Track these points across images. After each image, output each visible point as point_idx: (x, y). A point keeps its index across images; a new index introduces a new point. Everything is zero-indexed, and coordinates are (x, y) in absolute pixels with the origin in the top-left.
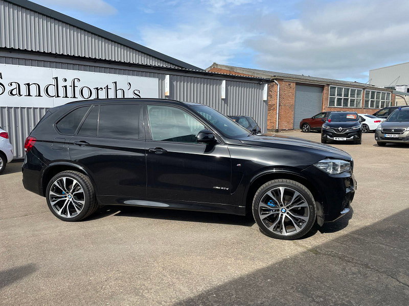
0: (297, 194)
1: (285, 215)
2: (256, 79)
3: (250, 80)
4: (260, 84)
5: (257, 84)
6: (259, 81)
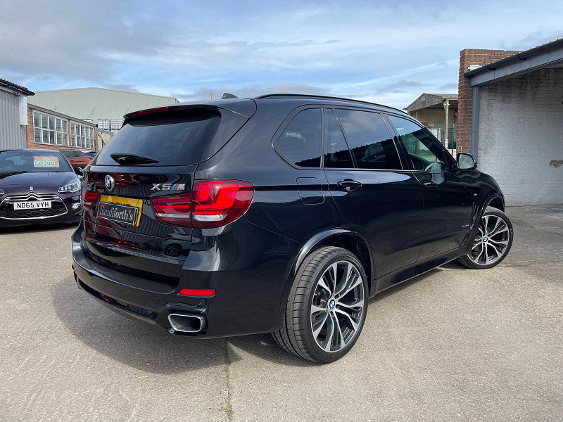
0: (500, 220)
1: (486, 243)
2: (13, 85)
3: (4, 86)
4: (15, 95)
5: (11, 94)
6: (14, 90)
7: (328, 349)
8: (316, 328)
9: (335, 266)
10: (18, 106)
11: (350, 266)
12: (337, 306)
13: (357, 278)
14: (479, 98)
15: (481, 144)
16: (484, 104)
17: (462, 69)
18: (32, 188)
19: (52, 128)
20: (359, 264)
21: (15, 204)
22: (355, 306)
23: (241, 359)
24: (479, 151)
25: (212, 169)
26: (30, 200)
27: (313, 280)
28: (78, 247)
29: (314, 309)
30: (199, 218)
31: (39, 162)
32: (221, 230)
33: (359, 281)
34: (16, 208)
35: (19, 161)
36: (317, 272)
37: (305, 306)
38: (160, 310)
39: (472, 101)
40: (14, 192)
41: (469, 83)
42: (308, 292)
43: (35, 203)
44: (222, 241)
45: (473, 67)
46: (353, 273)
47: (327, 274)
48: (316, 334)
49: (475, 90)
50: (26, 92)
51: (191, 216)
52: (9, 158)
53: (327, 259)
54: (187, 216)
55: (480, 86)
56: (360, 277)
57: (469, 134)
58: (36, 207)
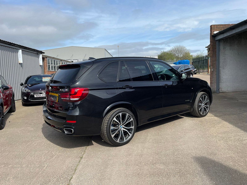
0: (207, 97)
1: (203, 106)
2: (36, 50)
3: (33, 51)
4: (38, 54)
5: (36, 54)
6: (37, 52)
7: (118, 141)
8: (113, 134)
9: (120, 114)
10: (39, 58)
11: (127, 114)
12: (123, 128)
13: (131, 118)
14: (219, 45)
15: (221, 65)
16: (222, 47)
17: (211, 33)
18: (41, 89)
19: (54, 64)
20: (131, 113)
21: (35, 95)
22: (130, 128)
23: (93, 145)
24: (220, 68)
25: (77, 83)
26: (40, 94)
27: (111, 118)
28: (45, 109)
29: (112, 128)
30: (72, 99)
31: (44, 79)
32: (79, 102)
33: (132, 119)
34: (35, 97)
35: (37, 79)
36: (113, 116)
37: (108, 127)
38: (62, 127)
39: (216, 47)
40: (35, 91)
41: (214, 39)
42: (109, 122)
43: (42, 95)
44: (79, 106)
45: (215, 32)
46: (129, 117)
47: (117, 117)
48: (113, 136)
49: (217, 42)
50: (41, 52)
51: (69, 99)
52: (35, 78)
53: (117, 112)
54: (68, 99)
55: (220, 40)
56: (132, 118)
57: (215, 61)
58: (42, 96)
